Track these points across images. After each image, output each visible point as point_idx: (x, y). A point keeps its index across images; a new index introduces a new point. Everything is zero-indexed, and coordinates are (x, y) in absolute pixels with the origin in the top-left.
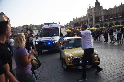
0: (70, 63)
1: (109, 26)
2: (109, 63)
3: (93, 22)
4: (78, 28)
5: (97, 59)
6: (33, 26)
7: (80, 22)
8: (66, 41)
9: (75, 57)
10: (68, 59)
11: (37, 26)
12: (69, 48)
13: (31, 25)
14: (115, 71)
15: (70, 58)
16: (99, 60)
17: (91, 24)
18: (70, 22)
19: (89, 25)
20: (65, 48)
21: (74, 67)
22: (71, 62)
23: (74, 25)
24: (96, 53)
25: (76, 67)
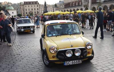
0: (53, 57)
1: (109, 9)
2: (103, 56)
3: (89, 2)
4: (69, 10)
5: (91, 52)
6: (8, 5)
7: (73, 2)
8: (49, 26)
9: (60, 49)
10: (51, 51)
11: (14, 5)
12: (53, 36)
13: (6, 3)
14: (110, 67)
15: (53, 50)
16: (93, 53)
17: (86, 5)
18: (60, 1)
19: (84, 6)
20: (48, 36)
21: (59, 63)
22: (55, 55)
23: (64, 6)
24: (89, 43)
25: (62, 63)
